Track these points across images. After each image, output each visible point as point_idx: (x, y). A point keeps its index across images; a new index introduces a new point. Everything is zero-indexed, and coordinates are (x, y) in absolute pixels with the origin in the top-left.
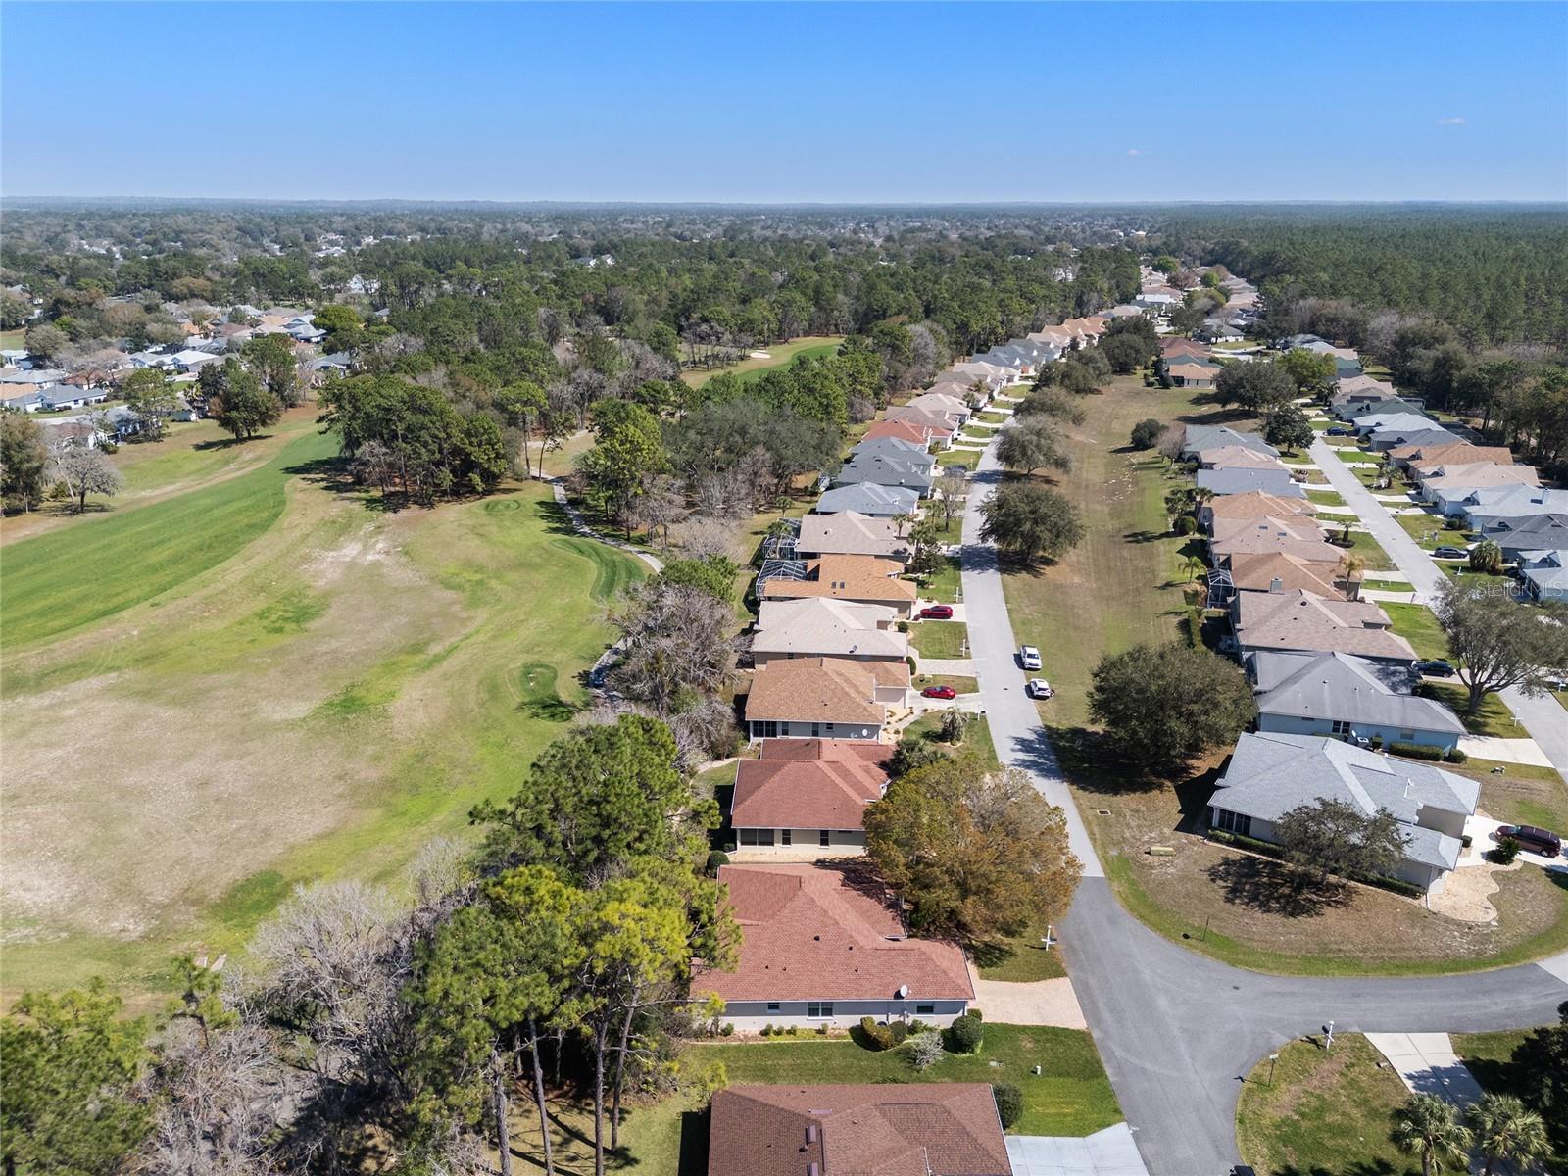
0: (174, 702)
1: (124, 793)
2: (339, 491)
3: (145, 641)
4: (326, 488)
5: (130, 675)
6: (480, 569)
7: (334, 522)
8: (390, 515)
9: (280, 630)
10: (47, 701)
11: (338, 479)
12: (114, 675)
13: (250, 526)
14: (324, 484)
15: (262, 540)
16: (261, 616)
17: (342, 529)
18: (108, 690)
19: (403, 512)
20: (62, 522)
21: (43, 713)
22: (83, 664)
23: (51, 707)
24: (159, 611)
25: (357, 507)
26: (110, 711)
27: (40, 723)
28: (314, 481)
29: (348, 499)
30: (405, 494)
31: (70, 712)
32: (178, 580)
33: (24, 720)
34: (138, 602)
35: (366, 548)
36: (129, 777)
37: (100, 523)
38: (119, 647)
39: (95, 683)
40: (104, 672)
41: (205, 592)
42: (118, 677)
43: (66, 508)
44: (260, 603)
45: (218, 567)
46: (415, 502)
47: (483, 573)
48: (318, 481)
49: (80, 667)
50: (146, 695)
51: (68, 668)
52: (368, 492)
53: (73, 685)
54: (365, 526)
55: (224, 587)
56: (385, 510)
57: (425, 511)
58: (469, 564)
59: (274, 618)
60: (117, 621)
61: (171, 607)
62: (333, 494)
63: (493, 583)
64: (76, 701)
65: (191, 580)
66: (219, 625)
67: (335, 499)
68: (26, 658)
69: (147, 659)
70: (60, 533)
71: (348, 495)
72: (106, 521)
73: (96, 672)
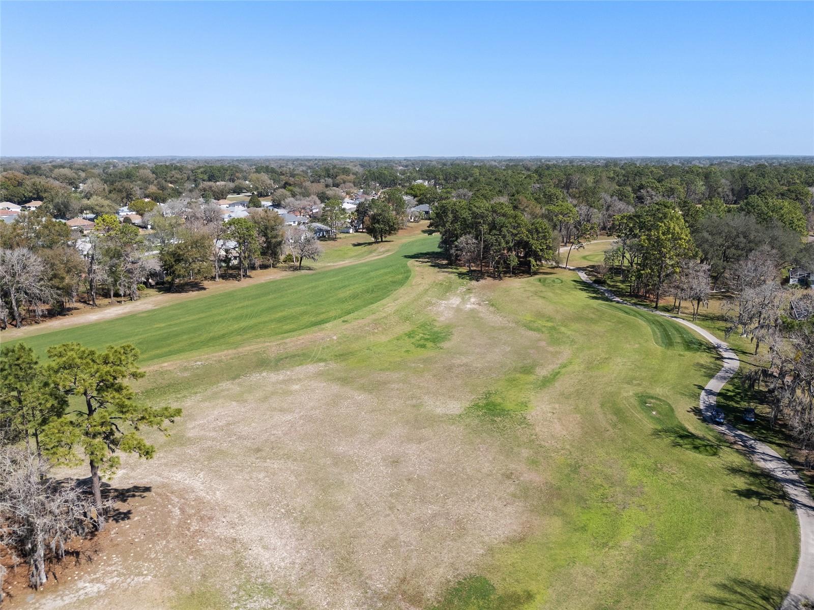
0: (363, 388)
1: (337, 460)
2: (439, 268)
3: (340, 344)
4: (432, 266)
5: (333, 365)
6: (550, 319)
7: (441, 284)
8: (474, 283)
9: (423, 346)
10: (281, 377)
11: (437, 261)
12: (322, 364)
13: (394, 282)
14: (430, 264)
15: (402, 290)
16: (410, 335)
17: (448, 289)
18: (319, 375)
19: (482, 282)
20: (289, 274)
21: (279, 386)
22: (304, 354)
23: (284, 382)
24: (347, 326)
25: (454, 277)
26: (323, 390)
27: (277, 392)
28: (423, 262)
29: (446, 272)
30: (480, 271)
31: (296, 387)
32: (357, 308)
33: (267, 389)
34: (335, 319)
35: (464, 301)
36: (339, 446)
37: (309, 275)
38: (325, 346)
39: (311, 368)
40: (316, 362)
41: (374, 317)
42: (325, 366)
43: (291, 267)
44: (407, 327)
45: (378, 303)
46: (488, 276)
47: (552, 322)
48: (426, 262)
49: (301, 357)
50: (344, 381)
51: (294, 356)
52: (458, 269)
53: (297, 368)
54: (460, 288)
55: (385, 315)
56: (471, 279)
57: (497, 281)
58: (540, 315)
59: (418, 337)
60: (323, 329)
61: (355, 324)
62: (437, 269)
63: (563, 329)
64: (300, 380)
65: (364, 309)
66: (384, 339)
67: (438, 272)
68: (270, 346)
69: (342, 356)
70: (288, 279)
71: (445, 270)
72: (313, 275)
73: (311, 361)
